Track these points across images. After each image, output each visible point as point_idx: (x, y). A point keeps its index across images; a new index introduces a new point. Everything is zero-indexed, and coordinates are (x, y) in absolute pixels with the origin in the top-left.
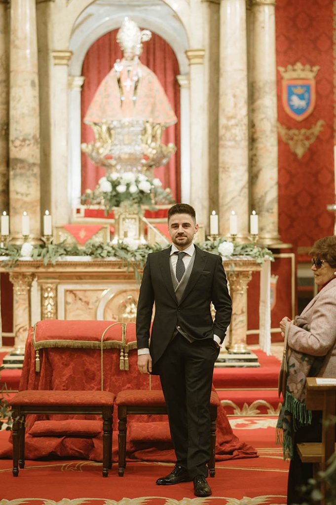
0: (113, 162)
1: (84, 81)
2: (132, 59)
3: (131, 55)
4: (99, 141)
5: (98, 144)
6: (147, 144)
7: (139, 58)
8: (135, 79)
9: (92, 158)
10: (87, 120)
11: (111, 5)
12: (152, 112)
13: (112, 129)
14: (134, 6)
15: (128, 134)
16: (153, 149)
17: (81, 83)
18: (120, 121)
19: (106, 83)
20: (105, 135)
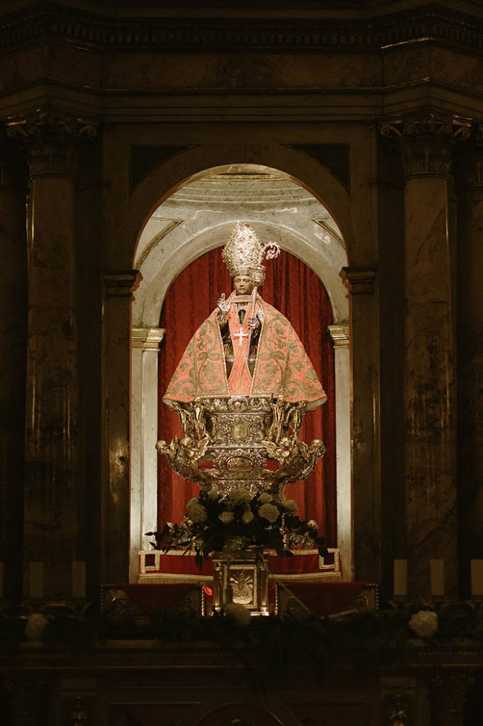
0: (213, 472)
1: (165, 335)
2: (249, 293)
3: (246, 285)
4: (190, 436)
5: (186, 441)
6: (273, 440)
7: (260, 290)
8: (254, 325)
9: (177, 467)
10: (169, 399)
11: (212, 206)
12: (284, 383)
13: (212, 413)
14: (253, 207)
15: (240, 422)
16: (286, 449)
17: (160, 339)
18: (226, 400)
19: (203, 333)
20: (200, 424)
